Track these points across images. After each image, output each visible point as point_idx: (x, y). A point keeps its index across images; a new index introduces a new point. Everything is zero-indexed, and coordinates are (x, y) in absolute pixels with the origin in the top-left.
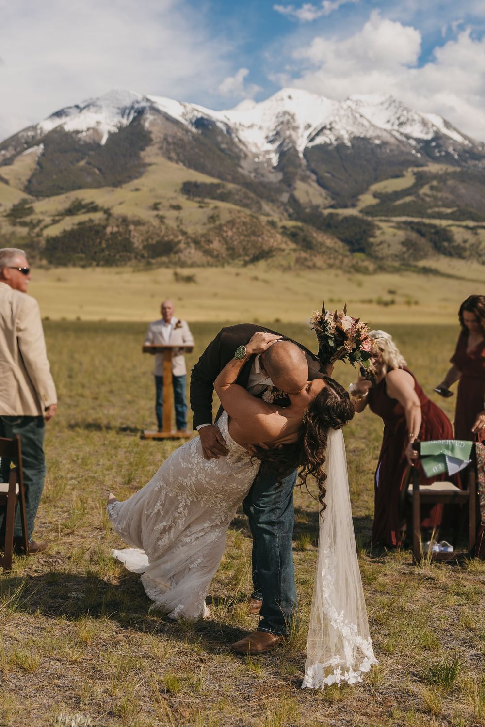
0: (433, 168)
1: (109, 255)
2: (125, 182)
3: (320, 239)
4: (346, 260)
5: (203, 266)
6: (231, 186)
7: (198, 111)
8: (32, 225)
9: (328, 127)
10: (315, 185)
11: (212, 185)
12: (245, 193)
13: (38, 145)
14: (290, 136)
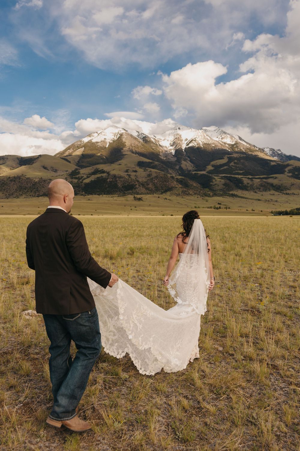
0: (235, 155)
1: (109, 190)
2: (115, 162)
3: (191, 183)
4: (201, 191)
5: (145, 194)
6: (156, 163)
7: (144, 134)
8: (79, 179)
9: (194, 140)
10: (189, 162)
11: (149, 162)
12: (162, 165)
13: (82, 148)
14: (179, 143)
